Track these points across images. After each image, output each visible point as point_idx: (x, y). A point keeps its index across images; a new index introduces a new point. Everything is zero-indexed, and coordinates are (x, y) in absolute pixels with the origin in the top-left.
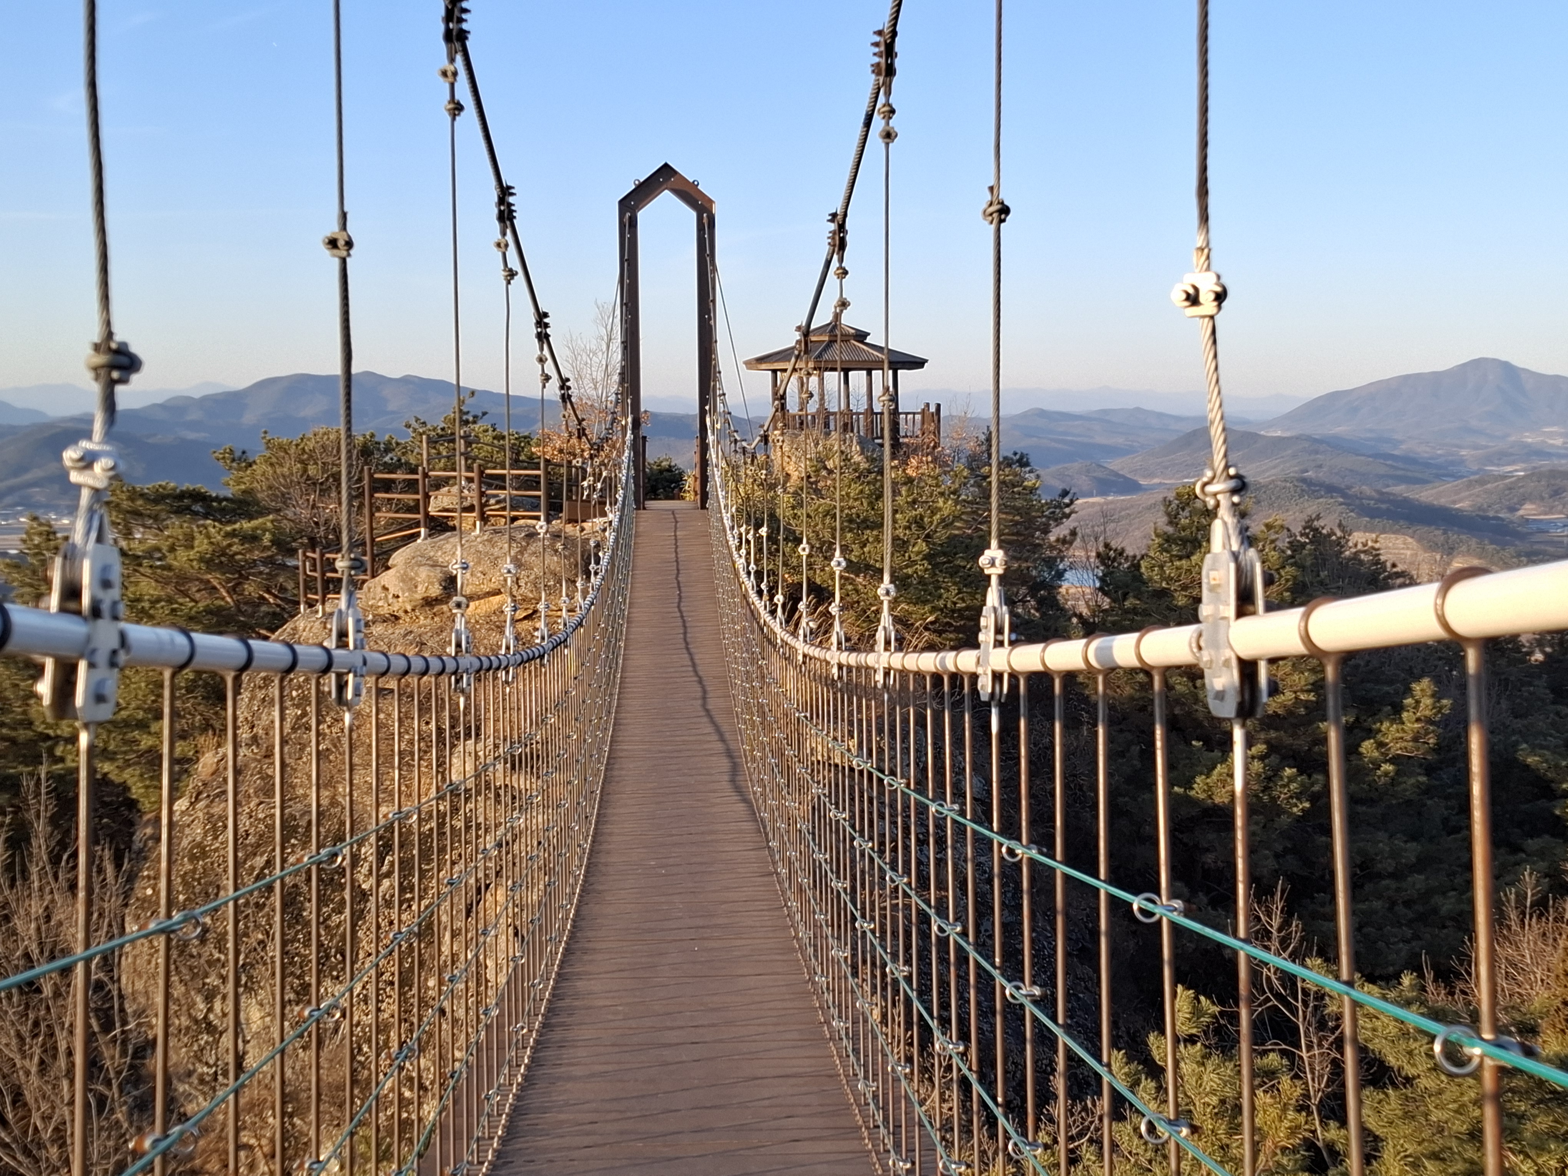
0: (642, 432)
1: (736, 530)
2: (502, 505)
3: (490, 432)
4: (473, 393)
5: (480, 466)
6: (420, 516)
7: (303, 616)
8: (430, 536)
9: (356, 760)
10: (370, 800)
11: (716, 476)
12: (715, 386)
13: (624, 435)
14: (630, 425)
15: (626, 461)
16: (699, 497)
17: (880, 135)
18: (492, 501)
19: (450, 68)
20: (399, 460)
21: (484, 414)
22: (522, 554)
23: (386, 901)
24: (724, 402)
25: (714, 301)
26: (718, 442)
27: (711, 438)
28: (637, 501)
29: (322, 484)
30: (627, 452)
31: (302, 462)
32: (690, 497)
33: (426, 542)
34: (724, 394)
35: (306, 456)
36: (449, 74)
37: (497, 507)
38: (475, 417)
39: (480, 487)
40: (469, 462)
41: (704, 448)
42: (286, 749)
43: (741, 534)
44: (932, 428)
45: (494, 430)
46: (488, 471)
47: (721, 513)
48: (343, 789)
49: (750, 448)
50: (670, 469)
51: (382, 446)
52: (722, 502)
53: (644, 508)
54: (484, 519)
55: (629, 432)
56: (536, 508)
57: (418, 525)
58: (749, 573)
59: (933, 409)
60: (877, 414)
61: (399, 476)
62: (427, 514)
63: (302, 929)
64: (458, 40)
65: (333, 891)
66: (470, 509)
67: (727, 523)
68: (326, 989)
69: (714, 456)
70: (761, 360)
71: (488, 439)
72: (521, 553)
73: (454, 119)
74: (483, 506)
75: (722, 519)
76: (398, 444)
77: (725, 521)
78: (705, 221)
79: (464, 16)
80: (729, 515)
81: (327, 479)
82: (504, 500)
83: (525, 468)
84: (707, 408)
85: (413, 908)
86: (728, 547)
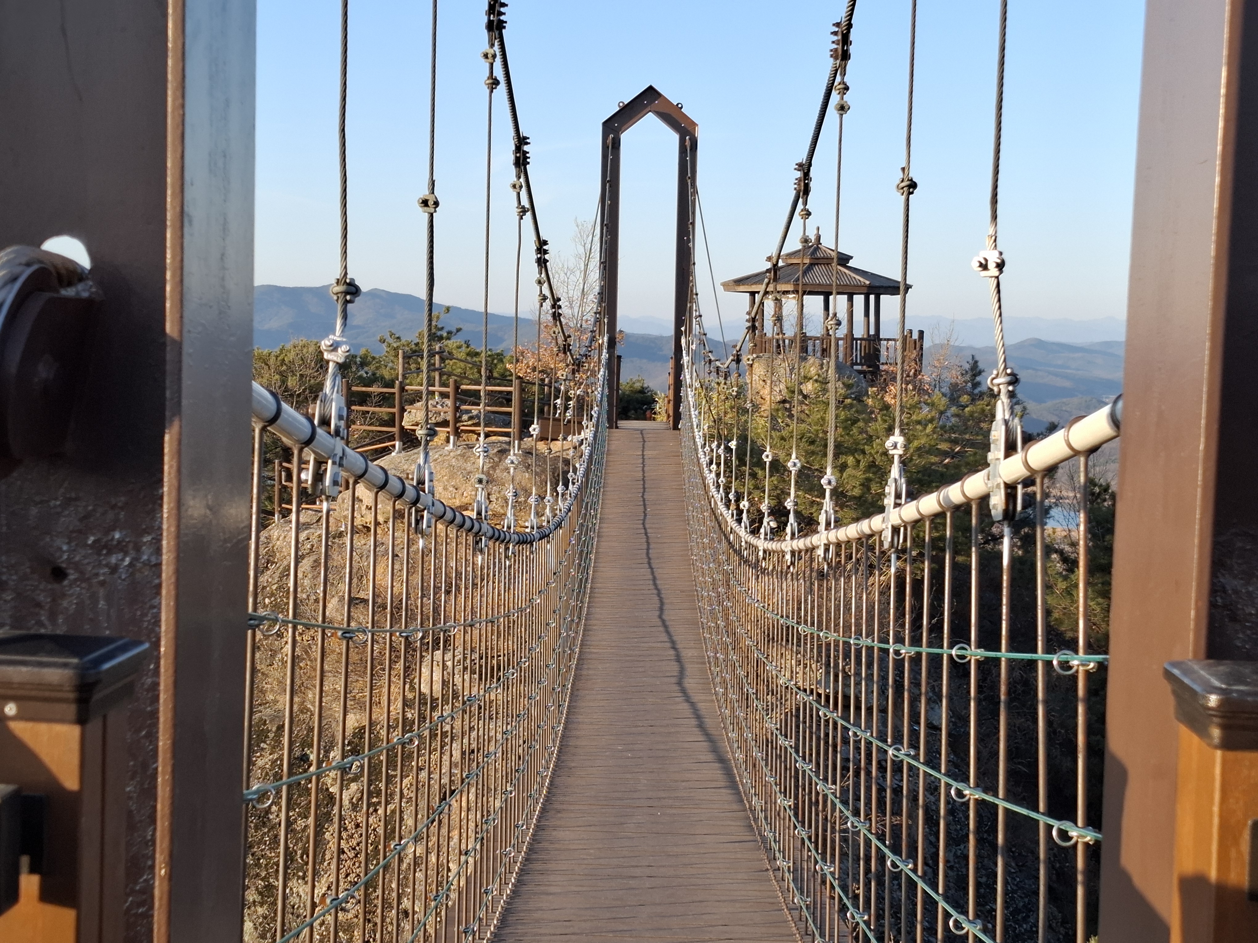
0: (617, 352)
1: (707, 447)
2: (475, 421)
3: (464, 348)
4: (448, 309)
5: (456, 381)
6: (395, 430)
7: (277, 525)
8: (404, 449)
9: (326, 667)
10: (338, 708)
11: (690, 396)
12: (691, 308)
13: (600, 355)
14: (606, 344)
15: (601, 379)
16: (671, 419)
17: (836, 108)
18: (465, 417)
19: (491, 52)
20: (374, 374)
21: (459, 330)
22: (495, 470)
23: (353, 804)
24: (700, 324)
25: (693, 224)
26: (693, 363)
27: (686, 359)
28: (610, 420)
29: (299, 395)
30: (602, 370)
31: (281, 374)
32: (662, 418)
33: (401, 455)
34: (700, 316)
35: (284, 368)
36: (489, 56)
37: (470, 423)
38: (449, 333)
39: (455, 404)
40: (445, 377)
41: (678, 369)
42: (258, 655)
43: (712, 450)
44: (914, 356)
45: (468, 347)
46: (463, 387)
47: (693, 432)
48: (312, 695)
49: (723, 367)
50: (642, 391)
51: (358, 359)
52: (695, 421)
53: (617, 427)
54: (457, 433)
55: (605, 351)
56: (508, 424)
57: (392, 438)
58: (718, 486)
59: (915, 336)
60: (857, 339)
61: (375, 389)
62: (402, 428)
63: (269, 831)
64: (497, 29)
65: (300, 796)
66: (445, 423)
67: (699, 441)
68: (291, 889)
69: (688, 377)
70: (739, 282)
71: (461, 355)
72: (494, 468)
73: (492, 92)
74: (457, 420)
75: (694, 438)
76: (374, 358)
77: (697, 440)
78: (688, 143)
79: (502, 10)
80: (701, 434)
81: (304, 391)
82: (478, 416)
83: (499, 385)
84: (683, 329)
85: (379, 812)
86: (699, 464)
